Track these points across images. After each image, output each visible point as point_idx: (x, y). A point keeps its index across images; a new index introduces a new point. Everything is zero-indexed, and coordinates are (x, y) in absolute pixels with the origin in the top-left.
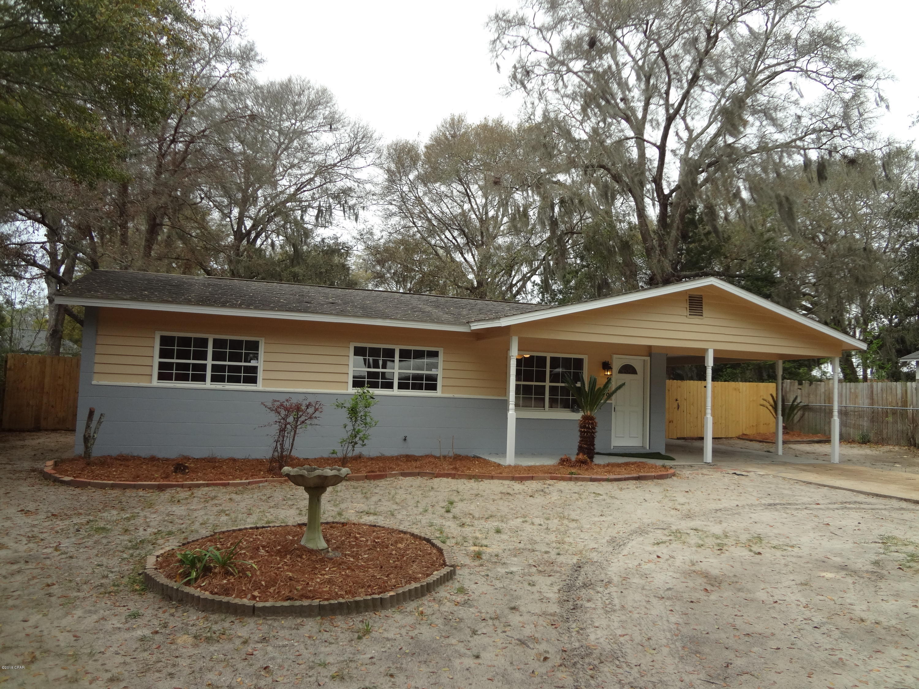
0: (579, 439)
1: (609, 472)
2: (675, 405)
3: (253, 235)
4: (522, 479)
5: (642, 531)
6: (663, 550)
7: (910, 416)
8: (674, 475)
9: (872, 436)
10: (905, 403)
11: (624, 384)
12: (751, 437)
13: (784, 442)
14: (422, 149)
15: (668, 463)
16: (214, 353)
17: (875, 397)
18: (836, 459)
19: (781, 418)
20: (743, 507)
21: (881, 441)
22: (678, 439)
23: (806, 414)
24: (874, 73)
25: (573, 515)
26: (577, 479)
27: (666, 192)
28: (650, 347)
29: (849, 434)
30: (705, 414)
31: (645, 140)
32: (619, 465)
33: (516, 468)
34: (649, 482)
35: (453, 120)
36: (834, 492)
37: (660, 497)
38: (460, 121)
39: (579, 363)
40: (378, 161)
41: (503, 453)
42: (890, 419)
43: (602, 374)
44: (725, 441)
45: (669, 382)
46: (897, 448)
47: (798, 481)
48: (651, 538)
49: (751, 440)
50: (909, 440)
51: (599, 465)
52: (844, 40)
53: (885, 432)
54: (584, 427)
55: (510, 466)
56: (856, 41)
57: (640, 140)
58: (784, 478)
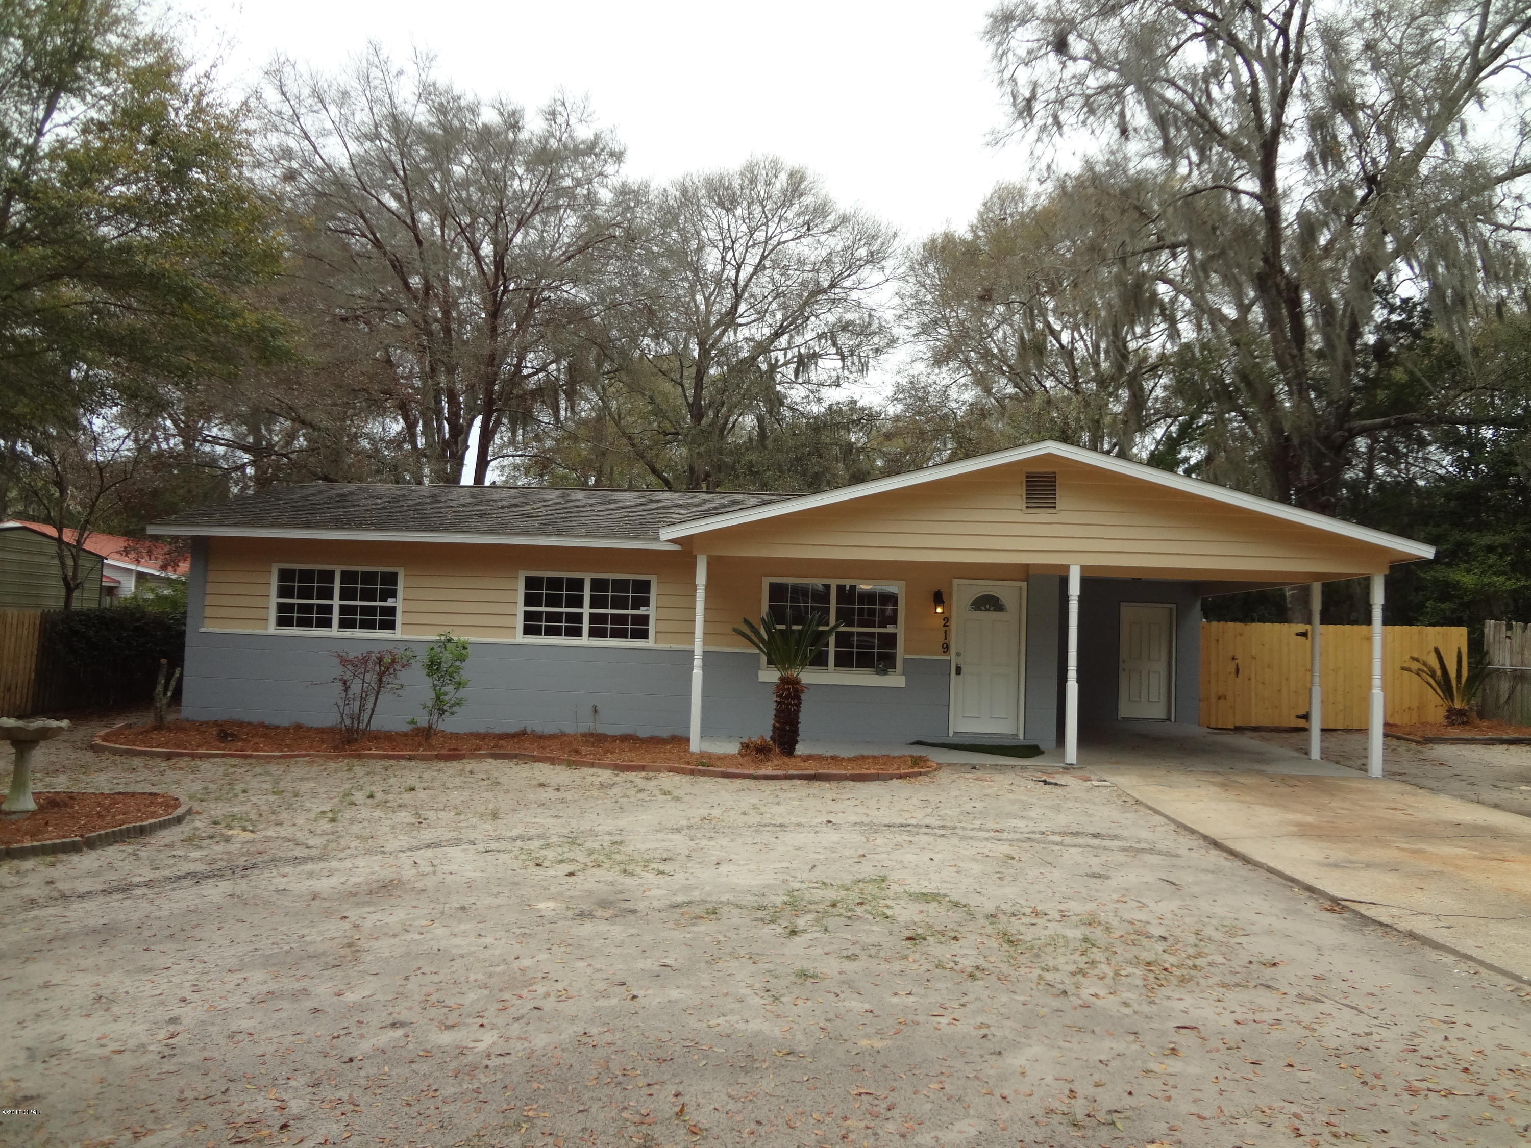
2: (1231, 668)
16: (342, 590)
43: (932, 612)
45: (1217, 627)
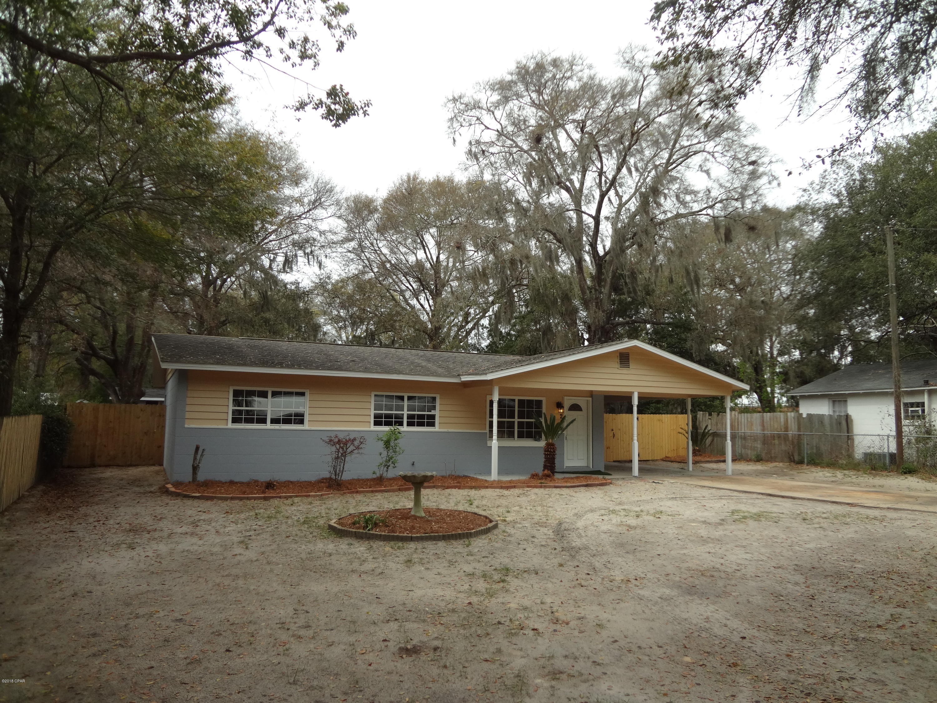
0: (544, 460)
1: (566, 482)
2: (612, 435)
3: (219, 282)
4: (507, 488)
5: (592, 511)
6: (605, 518)
7: (790, 439)
8: (611, 483)
9: (763, 455)
10: (786, 429)
11: (575, 420)
12: (673, 459)
13: (695, 463)
14: (379, 202)
15: (607, 477)
17: (765, 425)
18: (730, 472)
19: (690, 443)
20: (655, 499)
21: (770, 459)
22: (614, 461)
23: (715, 439)
24: (766, 160)
25: (549, 505)
26: (545, 487)
27: (601, 252)
28: (592, 391)
29: (747, 455)
30: (632, 439)
31: (583, 212)
32: (572, 478)
33: (499, 481)
34: (594, 488)
35: (409, 177)
36: (718, 491)
37: (602, 496)
38: (415, 178)
39: (539, 403)
40: (338, 213)
41: (489, 473)
42: (776, 442)
43: (556, 412)
44: (651, 462)
45: (606, 416)
46: (781, 464)
47: (696, 486)
48: (598, 513)
49: (672, 462)
50: (790, 458)
51: (558, 479)
52: (743, 127)
53: (773, 452)
54: (548, 451)
55: (494, 481)
56: (754, 129)
57: (579, 212)
58: (687, 484)
